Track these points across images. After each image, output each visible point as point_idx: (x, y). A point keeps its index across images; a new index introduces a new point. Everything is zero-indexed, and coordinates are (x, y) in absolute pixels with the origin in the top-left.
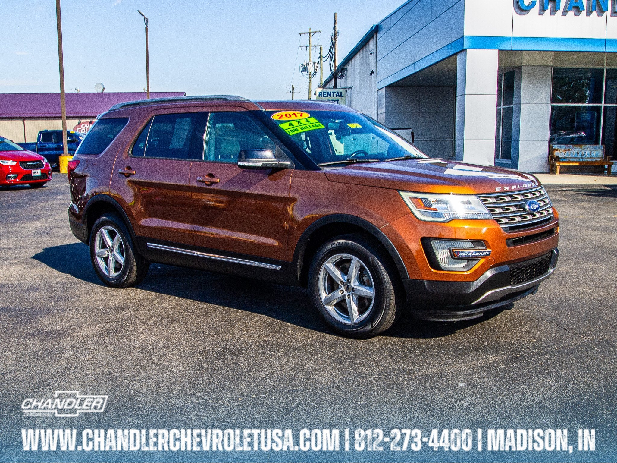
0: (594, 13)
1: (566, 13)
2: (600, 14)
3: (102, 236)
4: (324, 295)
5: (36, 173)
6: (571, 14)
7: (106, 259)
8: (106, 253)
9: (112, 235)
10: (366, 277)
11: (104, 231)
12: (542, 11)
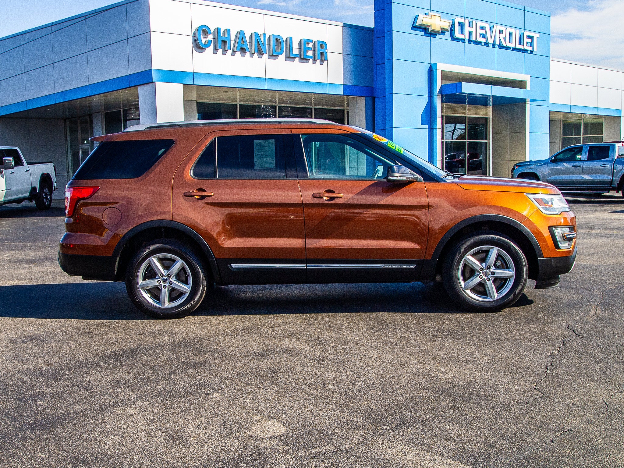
0: (256, 55)
1: (234, 53)
2: (260, 56)
6: (238, 54)
8: (156, 283)
10: (499, 262)
11: (155, 260)
12: (216, 50)
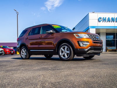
0: (112, 22)
3: (22, 51)
4: (61, 54)
5: (12, 52)
6: (108, 22)
7: (23, 55)
8: (23, 53)
9: (24, 50)
10: (68, 49)
11: (23, 50)
